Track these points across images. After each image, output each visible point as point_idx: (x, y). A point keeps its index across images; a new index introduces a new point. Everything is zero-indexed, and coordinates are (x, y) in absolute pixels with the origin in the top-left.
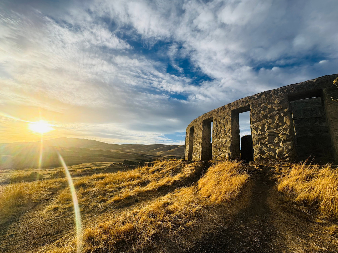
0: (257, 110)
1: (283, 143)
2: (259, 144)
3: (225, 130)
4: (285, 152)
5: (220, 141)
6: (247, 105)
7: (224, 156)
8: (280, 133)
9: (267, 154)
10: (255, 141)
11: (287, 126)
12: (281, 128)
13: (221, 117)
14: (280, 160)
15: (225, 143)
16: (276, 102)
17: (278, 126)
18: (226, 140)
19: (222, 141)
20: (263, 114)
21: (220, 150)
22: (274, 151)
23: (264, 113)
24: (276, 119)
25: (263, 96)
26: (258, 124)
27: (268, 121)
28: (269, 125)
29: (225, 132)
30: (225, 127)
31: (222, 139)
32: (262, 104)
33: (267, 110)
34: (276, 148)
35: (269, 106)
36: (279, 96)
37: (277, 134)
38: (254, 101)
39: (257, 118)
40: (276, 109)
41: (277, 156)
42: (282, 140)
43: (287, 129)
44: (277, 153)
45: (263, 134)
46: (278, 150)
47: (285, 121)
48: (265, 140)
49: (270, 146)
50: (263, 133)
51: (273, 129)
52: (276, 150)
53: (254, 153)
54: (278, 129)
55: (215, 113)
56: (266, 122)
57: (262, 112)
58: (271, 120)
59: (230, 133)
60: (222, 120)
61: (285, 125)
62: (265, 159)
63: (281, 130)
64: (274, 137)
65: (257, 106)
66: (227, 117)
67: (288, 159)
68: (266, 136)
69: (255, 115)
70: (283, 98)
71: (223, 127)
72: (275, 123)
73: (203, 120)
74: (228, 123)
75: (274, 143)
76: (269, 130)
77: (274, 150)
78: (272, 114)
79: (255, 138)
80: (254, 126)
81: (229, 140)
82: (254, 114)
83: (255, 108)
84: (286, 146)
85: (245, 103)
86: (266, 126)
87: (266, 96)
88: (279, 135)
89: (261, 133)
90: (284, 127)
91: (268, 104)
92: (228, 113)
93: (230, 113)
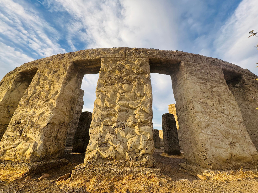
0: (110, 68)
1: (139, 127)
2: (102, 126)
3: (48, 92)
4: (141, 146)
5: (30, 112)
6: (97, 58)
7: (22, 151)
8: (135, 109)
9: (111, 148)
10: (96, 119)
11: (147, 98)
12: (138, 101)
13: (51, 69)
14: (131, 163)
15: (37, 118)
16: (136, 63)
17: (135, 97)
18: (43, 113)
19: (34, 113)
20: (117, 75)
21: (21, 135)
22: (123, 142)
23: (119, 74)
24: (134, 86)
25: (122, 51)
26: (108, 89)
27: (123, 86)
28: (123, 93)
29: (47, 96)
30: (50, 87)
31: (35, 110)
32: (119, 62)
33: (124, 71)
34: (127, 137)
35: (127, 66)
36: (141, 56)
37: (131, 110)
38: (108, 54)
39: (108, 79)
40: (135, 72)
41: (127, 153)
42: (139, 121)
43: (146, 104)
44: (129, 148)
45: (111, 107)
46: (130, 139)
47: (145, 91)
48: (112, 119)
49: (118, 132)
50: (112, 105)
51: (128, 100)
52: (127, 140)
53: (88, 144)
54: (135, 102)
55: (44, 62)
56: (120, 88)
57: (117, 72)
58: (127, 85)
59: (56, 99)
60: (50, 75)
61: (144, 97)
62: (107, 159)
63: (138, 103)
64: (126, 114)
65: (111, 62)
66: (61, 70)
67: (144, 160)
68: (115, 111)
69: (106, 75)
70: (145, 60)
71: (47, 88)
72: (131, 92)
73: (20, 71)
74: (58, 81)
75: (127, 126)
76: (122, 102)
77: (125, 139)
78: (130, 77)
79: (97, 113)
80: (100, 91)
81: (47, 114)
82: (105, 73)
83: (108, 64)
84: (143, 133)
85: (95, 54)
86: (118, 94)
87: (125, 51)
88: (135, 112)
89: (108, 106)
90: (142, 100)
91: (126, 64)
92: (64, 65)
93: (69, 65)
